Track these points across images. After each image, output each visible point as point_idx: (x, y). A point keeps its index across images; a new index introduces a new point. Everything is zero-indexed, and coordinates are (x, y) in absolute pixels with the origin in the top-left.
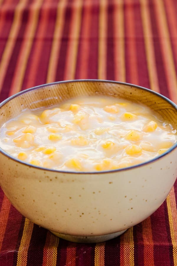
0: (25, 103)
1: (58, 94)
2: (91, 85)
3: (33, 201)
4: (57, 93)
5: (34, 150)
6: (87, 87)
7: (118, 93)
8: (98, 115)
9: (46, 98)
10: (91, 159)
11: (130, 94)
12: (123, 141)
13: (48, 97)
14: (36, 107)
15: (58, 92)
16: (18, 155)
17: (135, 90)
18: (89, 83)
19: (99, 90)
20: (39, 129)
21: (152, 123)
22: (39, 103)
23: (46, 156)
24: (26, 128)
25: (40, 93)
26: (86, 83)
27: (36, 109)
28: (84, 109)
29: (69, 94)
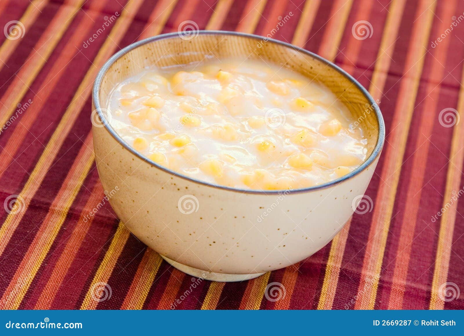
0: (152, 56)
1: (202, 49)
2: (254, 44)
3: (147, 212)
4: (201, 47)
5: (157, 136)
6: (247, 46)
7: (292, 64)
8: (257, 94)
9: (183, 52)
10: (238, 165)
11: (309, 69)
12: (288, 144)
13: (186, 51)
14: (167, 65)
15: (203, 47)
16: (133, 139)
17: (319, 65)
18: (251, 40)
19: (264, 53)
20: (168, 102)
21: (335, 123)
22: (172, 59)
23: (175, 150)
24: (150, 97)
25: (175, 45)
26: (247, 40)
27: (166, 67)
28: (237, 81)
29: (218, 51)
